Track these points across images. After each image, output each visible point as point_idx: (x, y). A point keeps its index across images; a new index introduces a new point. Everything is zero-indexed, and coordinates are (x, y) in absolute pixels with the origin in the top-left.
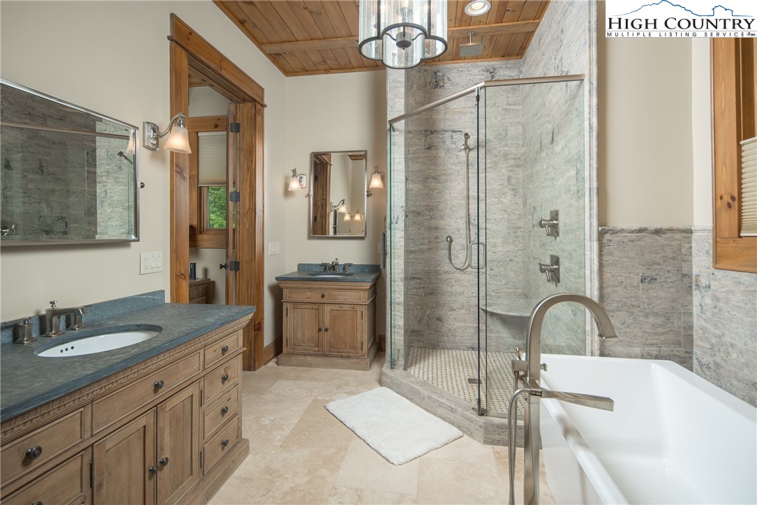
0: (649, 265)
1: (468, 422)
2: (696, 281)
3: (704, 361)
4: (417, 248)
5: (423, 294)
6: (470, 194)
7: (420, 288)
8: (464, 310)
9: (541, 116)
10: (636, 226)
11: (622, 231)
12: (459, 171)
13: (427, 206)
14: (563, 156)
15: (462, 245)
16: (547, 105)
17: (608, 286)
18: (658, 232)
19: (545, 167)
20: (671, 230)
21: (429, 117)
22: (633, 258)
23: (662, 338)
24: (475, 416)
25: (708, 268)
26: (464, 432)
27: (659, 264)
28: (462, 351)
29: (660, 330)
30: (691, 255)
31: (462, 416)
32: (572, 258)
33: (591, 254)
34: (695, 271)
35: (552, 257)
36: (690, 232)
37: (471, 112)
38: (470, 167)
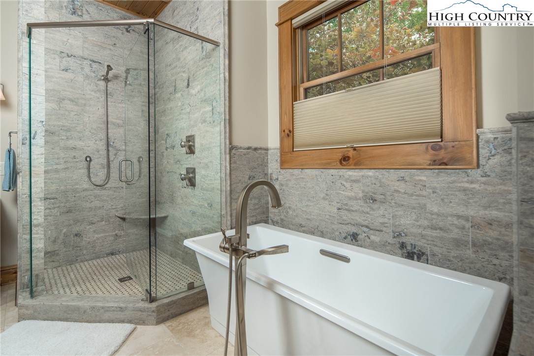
0: (252, 169)
1: (140, 313)
2: (271, 177)
3: (275, 220)
4: (50, 168)
5: (58, 214)
6: (109, 120)
7: (54, 208)
8: (104, 222)
9: (174, 68)
10: (246, 146)
11: (241, 148)
12: (98, 98)
13: (63, 126)
14: (199, 97)
15: (102, 164)
16: (182, 60)
17: (234, 183)
18: (256, 149)
19: (180, 104)
20: (261, 149)
21: (66, 40)
22: (245, 165)
23: (257, 211)
24: (147, 305)
25: (277, 169)
26: (136, 324)
27: (256, 169)
28: (102, 259)
29: (257, 207)
30: (268, 163)
31: (133, 310)
32: (208, 167)
33: (225, 163)
34: (270, 171)
35: (187, 169)
36: (267, 149)
37: (110, 49)
38: (108, 96)
